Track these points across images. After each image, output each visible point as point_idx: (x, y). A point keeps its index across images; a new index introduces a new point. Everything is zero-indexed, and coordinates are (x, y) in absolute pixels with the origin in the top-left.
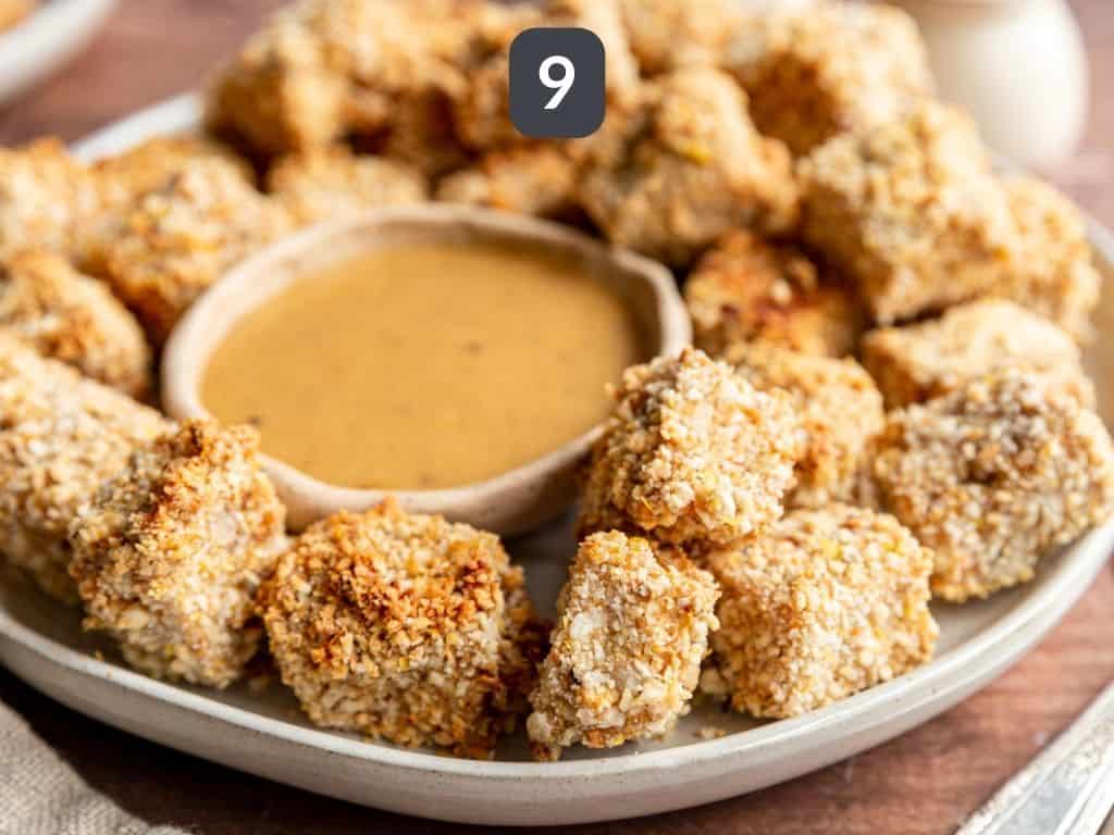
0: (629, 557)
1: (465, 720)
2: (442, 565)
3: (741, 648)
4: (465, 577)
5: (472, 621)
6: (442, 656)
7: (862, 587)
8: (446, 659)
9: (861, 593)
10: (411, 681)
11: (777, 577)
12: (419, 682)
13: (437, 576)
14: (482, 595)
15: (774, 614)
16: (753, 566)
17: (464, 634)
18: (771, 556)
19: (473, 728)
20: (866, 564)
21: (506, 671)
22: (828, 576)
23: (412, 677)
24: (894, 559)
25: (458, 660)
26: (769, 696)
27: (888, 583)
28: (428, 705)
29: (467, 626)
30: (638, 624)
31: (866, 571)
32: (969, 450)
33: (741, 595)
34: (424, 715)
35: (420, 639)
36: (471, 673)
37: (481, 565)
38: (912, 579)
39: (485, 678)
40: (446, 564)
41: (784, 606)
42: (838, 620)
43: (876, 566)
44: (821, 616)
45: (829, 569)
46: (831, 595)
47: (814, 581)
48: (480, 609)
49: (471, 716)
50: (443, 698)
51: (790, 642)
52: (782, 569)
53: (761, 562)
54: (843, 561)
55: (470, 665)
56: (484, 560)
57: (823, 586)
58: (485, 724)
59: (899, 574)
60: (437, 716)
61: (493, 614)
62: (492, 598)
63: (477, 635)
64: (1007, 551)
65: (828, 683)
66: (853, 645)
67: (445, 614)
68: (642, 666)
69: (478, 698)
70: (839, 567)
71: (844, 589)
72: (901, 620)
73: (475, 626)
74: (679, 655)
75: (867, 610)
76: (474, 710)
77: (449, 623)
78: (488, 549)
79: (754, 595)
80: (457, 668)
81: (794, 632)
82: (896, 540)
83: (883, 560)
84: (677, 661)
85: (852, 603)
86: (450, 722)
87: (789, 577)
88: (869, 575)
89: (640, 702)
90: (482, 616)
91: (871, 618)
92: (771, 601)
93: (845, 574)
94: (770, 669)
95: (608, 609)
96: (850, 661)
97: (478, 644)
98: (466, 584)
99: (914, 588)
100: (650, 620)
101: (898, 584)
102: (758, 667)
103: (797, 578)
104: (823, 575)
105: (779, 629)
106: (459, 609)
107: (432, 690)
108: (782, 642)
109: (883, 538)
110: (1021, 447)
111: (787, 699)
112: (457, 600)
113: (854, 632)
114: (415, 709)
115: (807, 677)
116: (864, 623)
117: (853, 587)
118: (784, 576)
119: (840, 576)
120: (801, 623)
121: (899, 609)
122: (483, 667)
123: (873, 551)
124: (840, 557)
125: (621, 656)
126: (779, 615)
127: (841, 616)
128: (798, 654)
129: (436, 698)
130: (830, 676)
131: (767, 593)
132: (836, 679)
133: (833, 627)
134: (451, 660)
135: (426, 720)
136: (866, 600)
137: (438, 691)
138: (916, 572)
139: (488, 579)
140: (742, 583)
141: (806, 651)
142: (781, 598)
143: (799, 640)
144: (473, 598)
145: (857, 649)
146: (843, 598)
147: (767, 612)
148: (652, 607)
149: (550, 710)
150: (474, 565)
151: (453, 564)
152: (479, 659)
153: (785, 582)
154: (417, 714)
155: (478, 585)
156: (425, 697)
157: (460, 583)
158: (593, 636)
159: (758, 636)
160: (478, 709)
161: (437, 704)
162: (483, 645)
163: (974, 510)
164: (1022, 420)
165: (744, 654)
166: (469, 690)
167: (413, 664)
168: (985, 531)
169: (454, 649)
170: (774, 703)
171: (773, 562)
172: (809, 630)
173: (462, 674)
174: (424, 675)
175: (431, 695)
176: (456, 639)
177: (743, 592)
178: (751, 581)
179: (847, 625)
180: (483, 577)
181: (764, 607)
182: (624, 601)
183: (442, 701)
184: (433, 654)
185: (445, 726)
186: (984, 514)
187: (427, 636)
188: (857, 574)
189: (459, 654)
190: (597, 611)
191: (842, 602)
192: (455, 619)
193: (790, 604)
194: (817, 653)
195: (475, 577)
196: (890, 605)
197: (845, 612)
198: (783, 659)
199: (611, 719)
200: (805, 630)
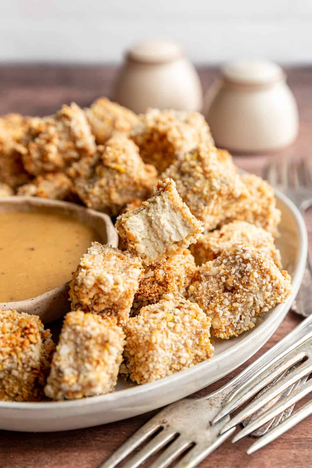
0: (83, 322)
1: (27, 390)
2: (15, 328)
3: (133, 356)
4: (25, 331)
5: (28, 348)
6: (16, 363)
7: (181, 333)
8: (18, 364)
9: (181, 335)
10: (5, 375)
11: (147, 329)
12: (8, 375)
13: (14, 332)
14: (32, 337)
15: (144, 344)
16: (139, 324)
17: (25, 353)
18: (146, 320)
19: (31, 393)
20: (183, 324)
21: (43, 369)
22: (167, 328)
23: (5, 373)
24: (195, 322)
25: (23, 364)
26: (143, 376)
27: (192, 331)
28: (12, 385)
29: (26, 350)
30: (87, 348)
31: (183, 326)
32: (223, 279)
33: (133, 335)
34: (11, 389)
35: (7, 356)
36: (29, 369)
37: (31, 326)
38: (203, 330)
39: (34, 371)
40: (18, 328)
41: (147, 341)
42: (170, 347)
43: (188, 324)
44: (162, 345)
45: (167, 326)
46: (167, 337)
47: (161, 331)
48: (31, 343)
49: (30, 388)
50: (18, 381)
51: (149, 356)
52: (149, 325)
53: (142, 322)
54: (174, 322)
55: (28, 366)
56: (32, 324)
57: (164, 333)
58: (36, 391)
59: (197, 327)
60: (16, 389)
61: (37, 345)
62: (36, 339)
63: (30, 353)
64: (243, 317)
65: (167, 371)
66: (177, 356)
67: (17, 345)
68: (88, 365)
69: (32, 380)
70: (172, 325)
71: (173, 334)
72: (198, 345)
73: (29, 350)
74: (103, 361)
75: (183, 342)
76: (31, 385)
77: (18, 349)
78: (35, 321)
79: (137, 336)
80: (23, 368)
81: (151, 352)
82: (197, 314)
83: (190, 322)
84: (102, 363)
85: (176, 339)
86: (22, 391)
87: (151, 329)
88: (184, 328)
89: (86, 380)
90: (32, 346)
91: (185, 345)
92: (143, 339)
93: (174, 328)
94: (143, 366)
95: (76, 344)
96: (176, 362)
97: (31, 357)
98: (26, 334)
99: (203, 333)
100: (91, 347)
101: (196, 331)
102: (139, 364)
103: (154, 329)
104: (164, 329)
105: (146, 350)
106: (23, 343)
107: (14, 378)
108: (146, 356)
109: (191, 313)
110: (243, 276)
111: (149, 378)
112: (22, 340)
113: (178, 350)
114: (7, 387)
115: (158, 369)
116: (182, 347)
117: (177, 333)
118: (150, 329)
119: (172, 329)
120: (153, 348)
121: (197, 341)
122: (34, 367)
123: (187, 318)
124: (173, 321)
125: (80, 362)
126: (146, 345)
127: (172, 345)
128: (153, 360)
129: (15, 381)
130: (168, 368)
131: (142, 335)
132: (171, 369)
133: (168, 349)
134: (20, 364)
135: (12, 391)
136: (183, 338)
137: (16, 378)
138: (204, 326)
139: (34, 331)
140: (134, 331)
141: (155, 359)
142: (147, 338)
143: (153, 355)
144: (28, 338)
145: (179, 357)
146: (172, 338)
147: (141, 343)
148: (93, 342)
149: (52, 384)
150: (28, 326)
151: (21, 327)
152: (32, 363)
153: (149, 331)
154: (8, 389)
155: (30, 333)
156: (11, 381)
157: (23, 334)
158: (69, 354)
159: (139, 352)
160: (33, 385)
161: (16, 384)
162: (33, 357)
163: (227, 302)
164: (243, 265)
165: (134, 359)
166: (29, 377)
167: (5, 367)
168: (233, 310)
169: (21, 359)
170: (144, 379)
171: (146, 322)
172: (157, 351)
173: (25, 370)
174: (10, 371)
175: (13, 380)
176: (22, 355)
177: (134, 334)
178: (137, 330)
179: (175, 349)
180: (32, 330)
181: (140, 341)
182: (81, 340)
183: (18, 383)
184: (13, 362)
185: (20, 393)
186: (231, 304)
187: (10, 355)
188: (179, 328)
189: (24, 361)
190: (71, 344)
191: (172, 340)
192: (21, 347)
193: (149, 341)
194: (160, 360)
195: (29, 331)
196: (194, 340)
197: (173, 343)
198: (147, 362)
199: (76, 387)
200: (155, 351)
